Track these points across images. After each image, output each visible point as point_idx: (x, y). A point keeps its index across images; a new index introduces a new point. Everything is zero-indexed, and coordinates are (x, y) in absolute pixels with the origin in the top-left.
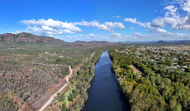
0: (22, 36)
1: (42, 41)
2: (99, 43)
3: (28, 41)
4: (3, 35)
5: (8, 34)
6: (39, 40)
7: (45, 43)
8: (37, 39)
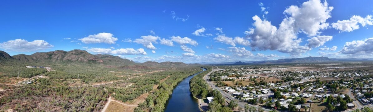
0: (72, 54)
1: (97, 60)
2: (173, 65)
3: (78, 59)
4: (52, 52)
5: (58, 51)
6: (92, 58)
7: (99, 63)
8: (90, 58)
